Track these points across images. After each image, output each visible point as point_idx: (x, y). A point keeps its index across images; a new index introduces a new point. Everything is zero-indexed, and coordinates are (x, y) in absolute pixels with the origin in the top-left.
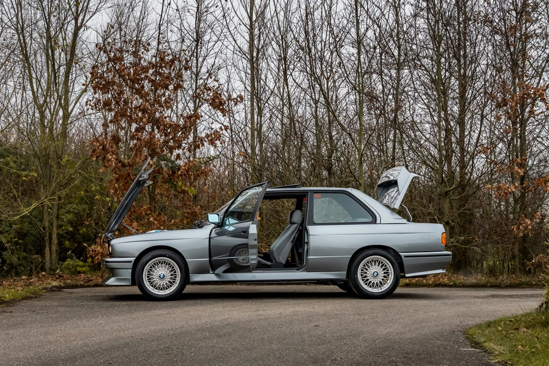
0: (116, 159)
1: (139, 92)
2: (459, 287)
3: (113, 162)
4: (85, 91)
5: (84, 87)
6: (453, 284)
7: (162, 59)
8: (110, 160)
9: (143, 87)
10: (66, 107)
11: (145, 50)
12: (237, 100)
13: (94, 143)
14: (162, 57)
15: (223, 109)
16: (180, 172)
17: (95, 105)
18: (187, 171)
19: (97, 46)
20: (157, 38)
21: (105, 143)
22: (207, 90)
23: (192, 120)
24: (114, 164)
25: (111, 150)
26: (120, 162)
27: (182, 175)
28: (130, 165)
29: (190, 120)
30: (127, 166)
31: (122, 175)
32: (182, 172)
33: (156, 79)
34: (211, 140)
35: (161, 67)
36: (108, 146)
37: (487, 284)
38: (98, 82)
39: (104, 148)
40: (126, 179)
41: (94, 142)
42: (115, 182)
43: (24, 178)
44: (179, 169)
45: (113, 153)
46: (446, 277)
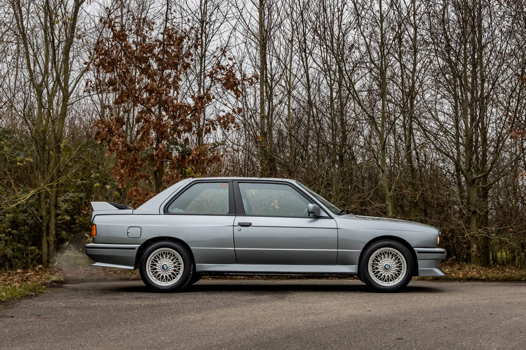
0: (123, 143)
1: (146, 71)
2: (492, 281)
3: (120, 146)
4: (87, 69)
5: (86, 66)
6: (485, 278)
7: (170, 37)
8: (116, 144)
9: (149, 66)
10: (66, 88)
11: (150, 29)
12: (252, 80)
13: (100, 125)
14: (170, 34)
15: (237, 89)
16: (191, 157)
17: (97, 86)
18: (198, 156)
19: (101, 20)
20: (165, 14)
21: (112, 124)
22: (220, 69)
23: (204, 102)
24: (121, 148)
25: (117, 132)
26: (126, 145)
27: (194, 160)
28: (136, 149)
29: (202, 101)
30: (133, 150)
31: (128, 160)
32: (193, 157)
33: (164, 57)
34: (224, 123)
35: (169, 45)
36: (114, 127)
37: (522, 278)
38: (103, 59)
39: (110, 131)
40: (132, 164)
41: (99, 123)
42: (120, 167)
43: (19, 164)
44: (190, 154)
45: (119, 136)
46: (474, 270)
